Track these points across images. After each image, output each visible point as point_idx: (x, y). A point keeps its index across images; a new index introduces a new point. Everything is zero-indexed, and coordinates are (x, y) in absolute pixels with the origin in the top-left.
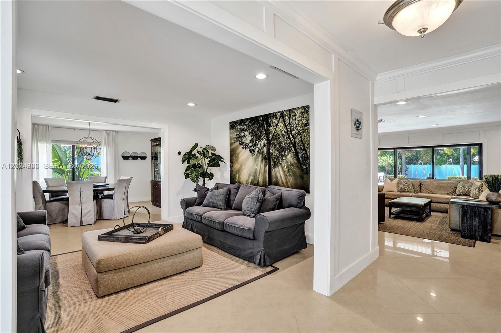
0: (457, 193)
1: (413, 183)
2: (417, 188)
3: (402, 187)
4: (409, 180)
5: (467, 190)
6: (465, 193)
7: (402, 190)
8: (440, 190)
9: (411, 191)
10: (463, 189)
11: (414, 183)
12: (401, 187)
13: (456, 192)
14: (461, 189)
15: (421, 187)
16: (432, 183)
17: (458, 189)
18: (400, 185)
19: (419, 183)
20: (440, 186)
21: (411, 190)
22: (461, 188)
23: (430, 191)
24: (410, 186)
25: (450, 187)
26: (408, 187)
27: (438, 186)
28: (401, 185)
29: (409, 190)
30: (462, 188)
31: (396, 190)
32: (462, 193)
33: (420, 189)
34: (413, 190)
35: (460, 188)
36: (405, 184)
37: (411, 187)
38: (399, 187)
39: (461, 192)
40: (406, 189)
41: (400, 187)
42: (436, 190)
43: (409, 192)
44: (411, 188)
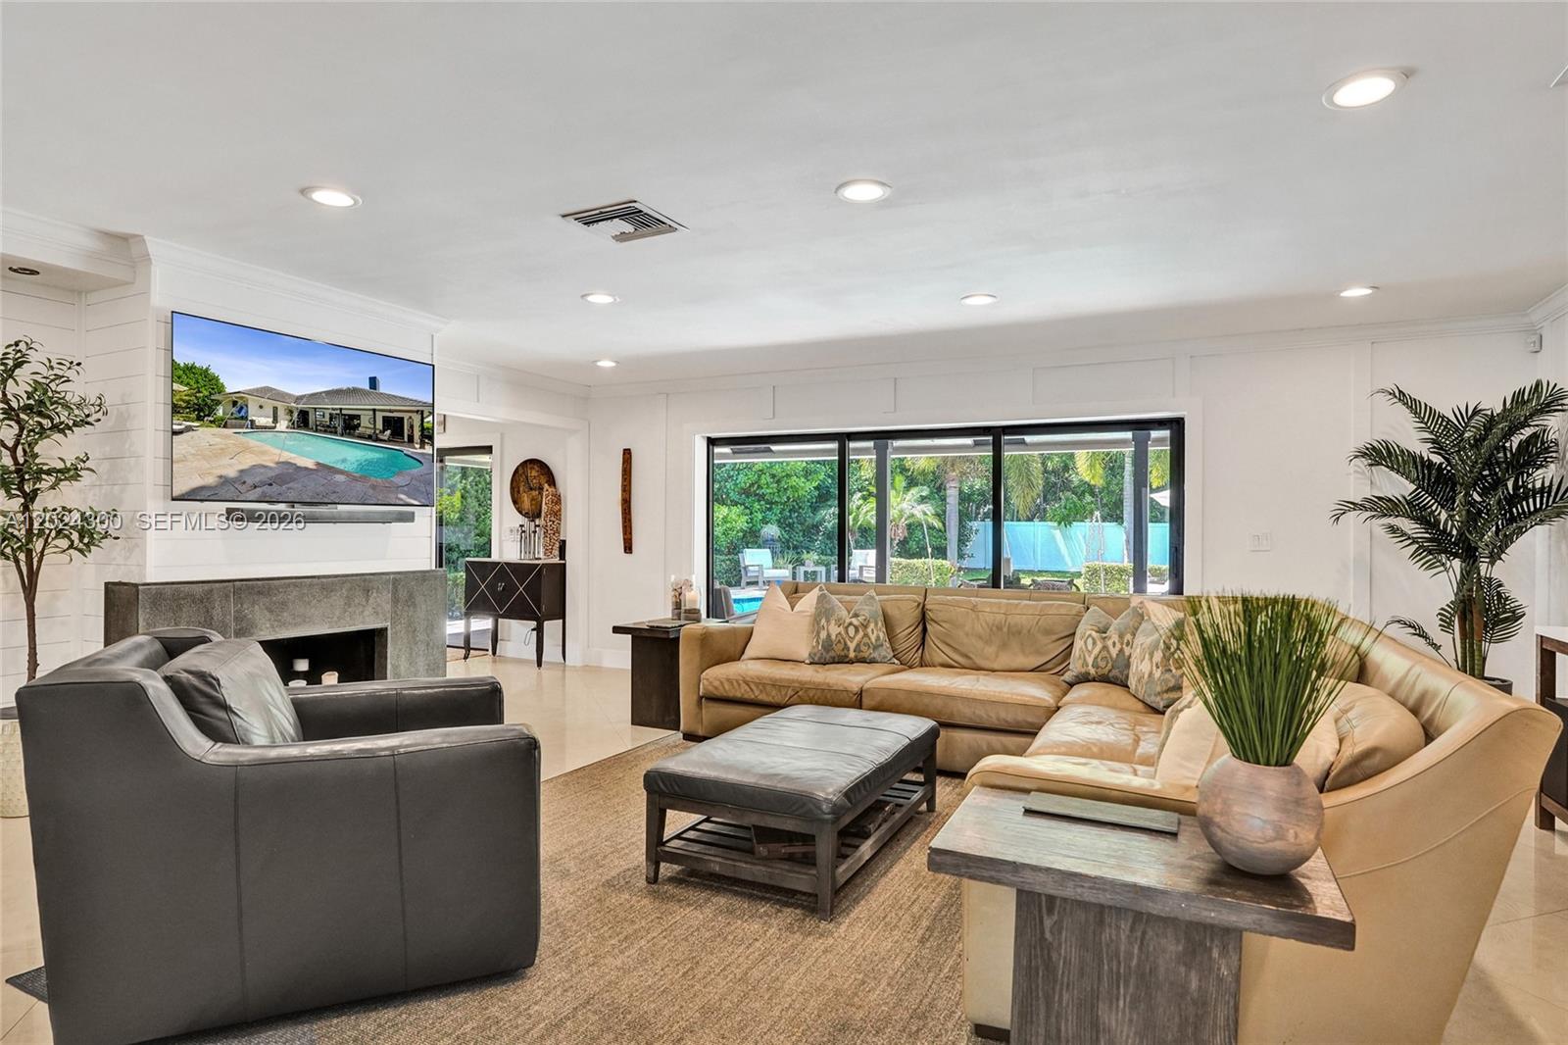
0: (1075, 667)
1: (890, 611)
2: (907, 641)
3: (833, 637)
4: (873, 598)
5: (1114, 652)
6: (1106, 671)
7: (832, 654)
8: (1004, 646)
9: (875, 655)
10: (1099, 646)
11: (892, 612)
12: (829, 636)
13: (1071, 660)
14: (1090, 648)
15: (925, 630)
16: (974, 609)
17: (1078, 644)
18: (823, 621)
19: (918, 612)
20: (1005, 630)
21: (875, 648)
22: (1090, 641)
23: (966, 656)
24: (869, 630)
25: (1048, 632)
26: (861, 634)
27: (999, 628)
28: (828, 621)
29: (867, 653)
30: (1094, 643)
31: (804, 653)
32: (1092, 671)
33: (923, 644)
34: (886, 651)
35: (1085, 642)
36: (848, 621)
37: (877, 632)
38: (818, 633)
39: (1090, 661)
40: (852, 646)
41: (823, 635)
42: (990, 650)
43: (863, 661)
44: (878, 638)
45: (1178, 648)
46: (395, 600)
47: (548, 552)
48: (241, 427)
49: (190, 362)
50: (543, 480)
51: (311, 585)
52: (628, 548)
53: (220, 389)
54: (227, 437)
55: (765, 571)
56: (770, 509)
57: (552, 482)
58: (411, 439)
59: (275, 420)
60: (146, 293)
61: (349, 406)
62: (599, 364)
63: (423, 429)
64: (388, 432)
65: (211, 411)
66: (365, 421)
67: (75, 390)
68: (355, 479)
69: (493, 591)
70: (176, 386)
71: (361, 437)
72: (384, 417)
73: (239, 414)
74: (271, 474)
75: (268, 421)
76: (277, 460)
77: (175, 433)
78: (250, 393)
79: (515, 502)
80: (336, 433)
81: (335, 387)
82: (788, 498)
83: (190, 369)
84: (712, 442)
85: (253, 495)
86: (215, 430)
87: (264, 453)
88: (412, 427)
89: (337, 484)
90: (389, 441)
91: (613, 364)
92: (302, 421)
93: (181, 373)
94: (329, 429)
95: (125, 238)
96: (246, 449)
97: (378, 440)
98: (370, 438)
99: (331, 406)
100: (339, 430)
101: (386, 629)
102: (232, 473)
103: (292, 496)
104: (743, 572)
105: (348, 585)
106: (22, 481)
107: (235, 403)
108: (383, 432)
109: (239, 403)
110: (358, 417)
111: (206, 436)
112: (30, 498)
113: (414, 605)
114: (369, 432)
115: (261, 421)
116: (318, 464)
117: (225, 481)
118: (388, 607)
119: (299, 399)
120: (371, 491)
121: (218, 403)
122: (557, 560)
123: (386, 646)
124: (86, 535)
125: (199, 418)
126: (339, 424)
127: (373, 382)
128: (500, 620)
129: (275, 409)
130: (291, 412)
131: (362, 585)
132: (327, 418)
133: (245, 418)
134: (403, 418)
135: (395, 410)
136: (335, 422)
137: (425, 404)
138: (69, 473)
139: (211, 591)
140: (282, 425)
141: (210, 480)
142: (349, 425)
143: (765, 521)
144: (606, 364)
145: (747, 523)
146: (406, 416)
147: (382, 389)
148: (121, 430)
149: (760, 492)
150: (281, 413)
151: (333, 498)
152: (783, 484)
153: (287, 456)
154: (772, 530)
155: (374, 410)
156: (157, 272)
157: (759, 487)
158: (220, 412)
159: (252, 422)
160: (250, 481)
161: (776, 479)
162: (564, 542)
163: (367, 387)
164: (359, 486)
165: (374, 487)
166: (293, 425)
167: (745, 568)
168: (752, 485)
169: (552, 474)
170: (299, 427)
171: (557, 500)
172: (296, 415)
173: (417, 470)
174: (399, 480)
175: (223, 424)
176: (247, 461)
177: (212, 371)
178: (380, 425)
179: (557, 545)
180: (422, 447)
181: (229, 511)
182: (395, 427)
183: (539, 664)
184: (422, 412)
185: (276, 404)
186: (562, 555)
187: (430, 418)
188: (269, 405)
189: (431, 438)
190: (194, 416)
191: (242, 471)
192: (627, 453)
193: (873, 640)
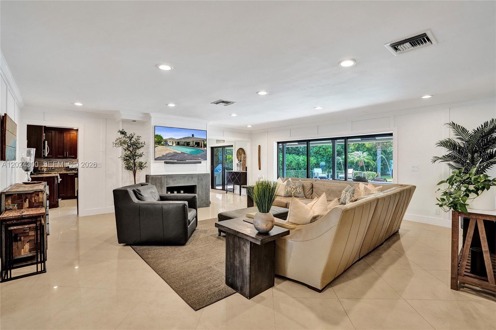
2: (308, 192)
3: (289, 191)
4: (300, 181)
7: (288, 195)
9: (299, 195)
11: (305, 185)
12: (288, 190)
15: (313, 189)
19: (311, 186)
21: (299, 194)
24: (297, 189)
26: (295, 190)
28: (288, 187)
29: (296, 195)
31: (283, 194)
33: (313, 193)
34: (302, 195)
36: (292, 187)
37: (300, 190)
40: (293, 193)
41: (287, 190)
43: (296, 197)
44: (300, 191)
45: (353, 196)
46: (198, 179)
47: (243, 169)
48: (166, 145)
49: (157, 134)
50: (243, 152)
51: (181, 176)
52: (260, 169)
53: (162, 139)
54: (164, 147)
55: (319, 175)
56: (323, 158)
57: (245, 153)
58: (201, 146)
59: (173, 144)
60: (151, 123)
61: (188, 141)
62: (248, 126)
63: (204, 144)
64: (196, 145)
65: (161, 143)
66: (191, 143)
67: (141, 141)
68: (189, 155)
69: (232, 179)
70: (155, 139)
71: (190, 146)
72: (195, 142)
73: (166, 143)
74: (172, 154)
75: (171, 144)
76: (173, 151)
77: (155, 147)
78: (168, 139)
79: (237, 158)
80: (185, 146)
81: (185, 137)
82: (328, 154)
83: (157, 135)
84: (278, 143)
85: (169, 158)
86: (161, 146)
87: (171, 150)
88: (202, 144)
89: (185, 156)
90: (196, 147)
91: (251, 126)
92: (178, 144)
93: (156, 136)
94: (184, 145)
95: (147, 114)
96: (167, 150)
97: (194, 147)
98: (192, 147)
99: (184, 141)
100: (186, 145)
101: (196, 185)
102: (165, 154)
103: (176, 158)
104: (314, 175)
105: (188, 176)
106: (133, 157)
107: (165, 141)
108: (195, 145)
109: (166, 141)
110: (190, 143)
111: (160, 147)
112: (135, 160)
113: (202, 181)
114: (192, 145)
115: (170, 144)
116: (181, 152)
117: (163, 156)
118: (197, 181)
119: (177, 140)
120: (192, 158)
121: (162, 141)
122: (245, 171)
123: (196, 189)
124: (141, 166)
125: (159, 144)
126: (186, 144)
127: (193, 135)
128: (235, 185)
129: (173, 142)
130: (176, 142)
131: (191, 176)
132: (183, 143)
133: (167, 144)
134: (199, 142)
135: (198, 141)
136: (185, 144)
137: (204, 139)
138: (141, 156)
139: (162, 177)
140: (174, 145)
141: (161, 156)
142: (188, 144)
143: (321, 161)
144: (249, 126)
145: (316, 161)
146: (200, 142)
147: (195, 136)
148: (148, 148)
149: (320, 153)
150: (174, 142)
151: (185, 159)
152: (326, 151)
153: (175, 151)
154: (323, 163)
155: (193, 141)
156: (152, 119)
157: (320, 152)
158: (162, 143)
159: (168, 144)
160: (168, 156)
161: (324, 149)
162: (246, 167)
163: (191, 136)
164: (190, 156)
165: (193, 157)
166: (176, 145)
167: (314, 174)
168: (318, 151)
169: (244, 151)
170: (178, 145)
171: (245, 158)
172: (177, 143)
173: (203, 153)
174: (198, 155)
175: (163, 145)
176: (167, 152)
177: (161, 135)
178: (194, 144)
179: (245, 168)
180: (204, 148)
181: (165, 162)
182: (198, 144)
183: (240, 195)
184: (204, 141)
185: (173, 141)
186: (246, 171)
187: (206, 142)
188: (172, 141)
189: (206, 146)
190: (158, 144)
191: (167, 154)
192: (259, 146)
193: (298, 192)
